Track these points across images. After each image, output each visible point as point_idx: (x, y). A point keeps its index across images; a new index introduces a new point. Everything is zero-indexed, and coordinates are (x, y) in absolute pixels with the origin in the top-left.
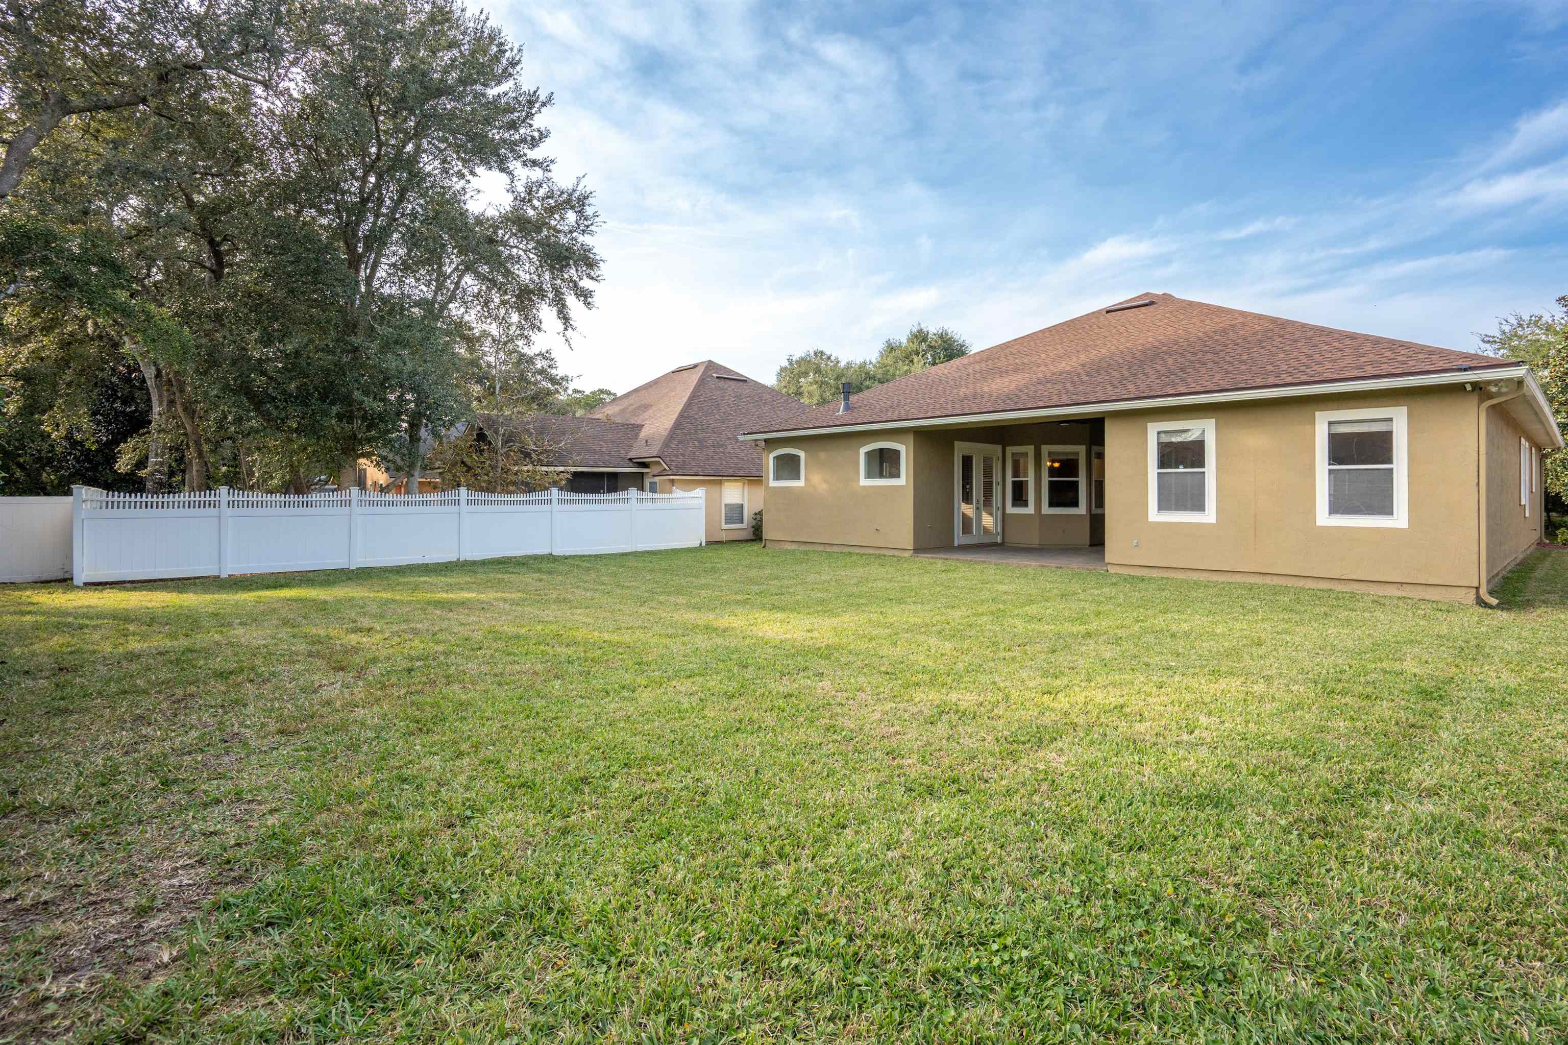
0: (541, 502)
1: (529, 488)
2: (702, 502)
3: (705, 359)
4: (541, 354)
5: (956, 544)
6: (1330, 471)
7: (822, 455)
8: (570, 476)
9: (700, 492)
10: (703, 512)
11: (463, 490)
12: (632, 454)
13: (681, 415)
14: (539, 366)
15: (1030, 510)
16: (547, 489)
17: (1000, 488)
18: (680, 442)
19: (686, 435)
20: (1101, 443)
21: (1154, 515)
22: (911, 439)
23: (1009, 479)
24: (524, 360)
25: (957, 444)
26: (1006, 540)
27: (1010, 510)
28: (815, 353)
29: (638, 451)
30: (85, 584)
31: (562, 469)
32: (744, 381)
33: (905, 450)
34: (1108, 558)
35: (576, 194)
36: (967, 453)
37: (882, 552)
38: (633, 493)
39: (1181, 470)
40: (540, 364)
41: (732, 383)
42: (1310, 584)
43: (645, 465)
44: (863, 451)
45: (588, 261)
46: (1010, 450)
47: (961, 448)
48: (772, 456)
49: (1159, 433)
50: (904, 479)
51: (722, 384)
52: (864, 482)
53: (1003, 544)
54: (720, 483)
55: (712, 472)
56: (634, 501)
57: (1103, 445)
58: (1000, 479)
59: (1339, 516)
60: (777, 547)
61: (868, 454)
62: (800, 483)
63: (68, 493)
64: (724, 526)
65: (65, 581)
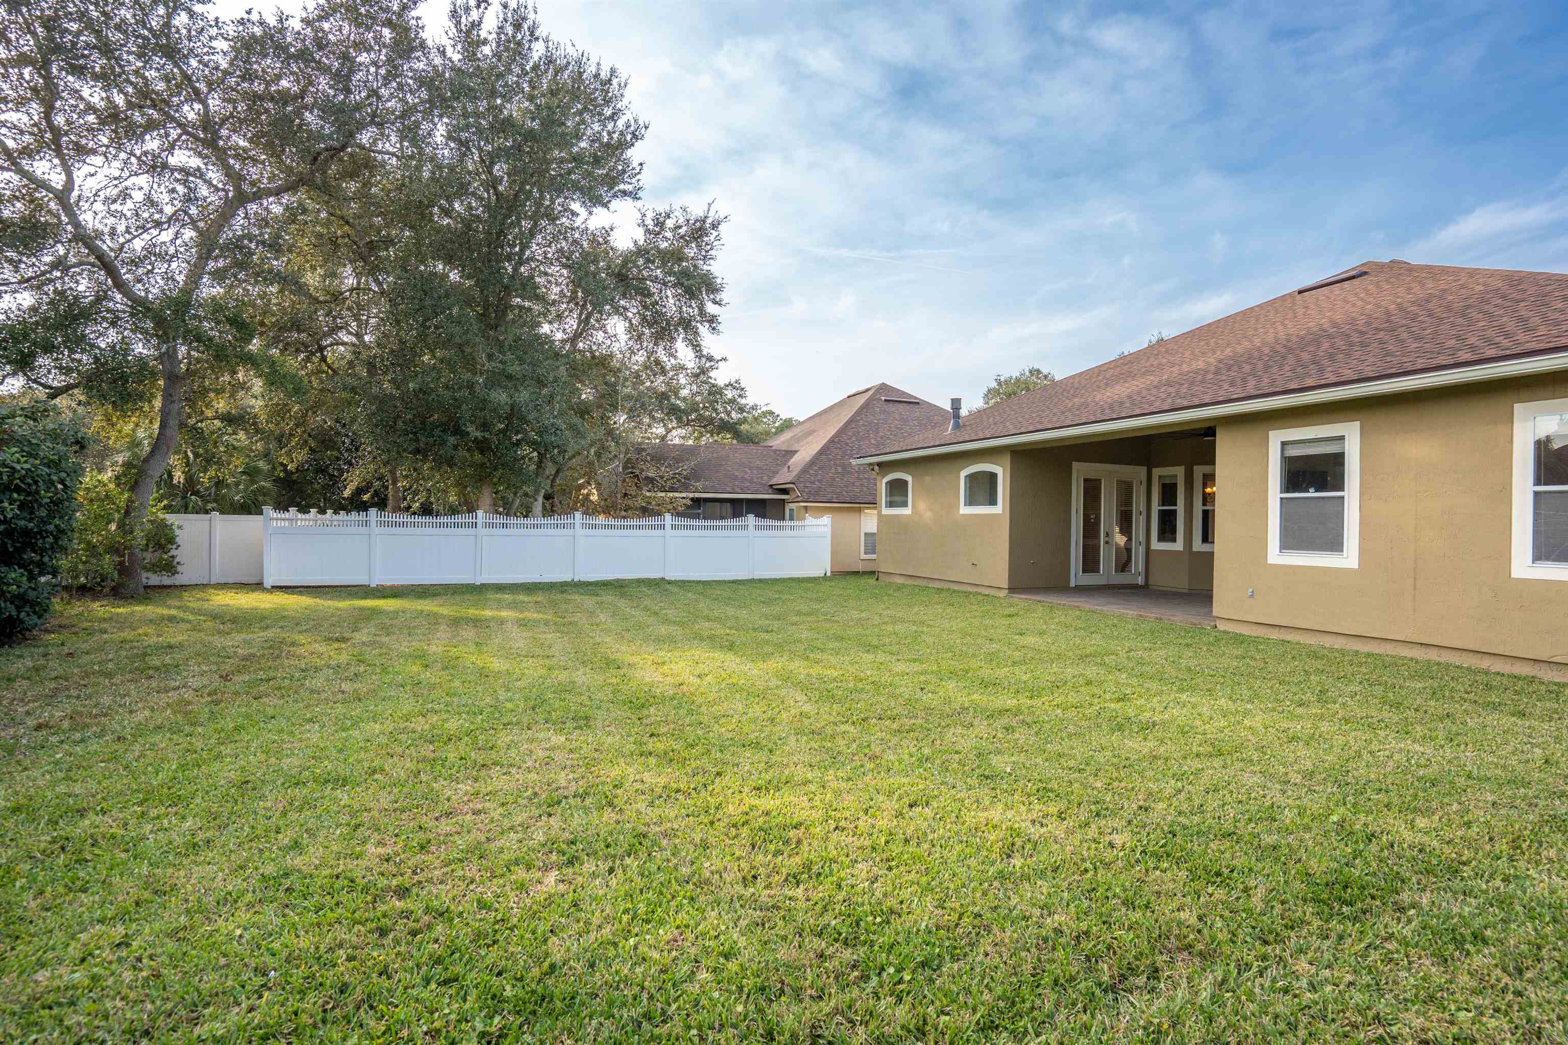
0: (653, 527)
1: (646, 511)
2: (828, 531)
3: (876, 382)
4: (730, 384)
5: (1072, 584)
6: (1536, 494)
7: (928, 479)
8: (689, 502)
9: (826, 520)
10: (828, 541)
11: (578, 515)
12: (774, 481)
13: (832, 441)
14: (730, 396)
15: (1178, 546)
16: (659, 514)
17: (1142, 519)
18: (820, 468)
19: (830, 460)
20: (1211, 460)
21: (1275, 555)
22: (1007, 459)
23: (1156, 507)
24: (716, 392)
25: (1076, 465)
26: (1150, 583)
27: (1156, 545)
28: (1031, 372)
29: (783, 478)
30: (273, 587)
31: (684, 495)
32: (915, 403)
33: (1001, 470)
34: (1217, 610)
35: (709, 221)
36: (1092, 476)
37: (979, 590)
38: (751, 519)
39: (1312, 494)
40: (729, 394)
41: (901, 405)
42: (1498, 666)
43: (785, 491)
44: (964, 473)
45: (710, 286)
46: (1157, 472)
47: (1080, 471)
48: (885, 480)
49: (1284, 444)
50: (1000, 508)
51: (892, 407)
52: (965, 510)
53: (1146, 586)
54: (860, 510)
55: (848, 499)
56: (751, 528)
57: (1213, 462)
58: (1143, 508)
59: (1549, 564)
60: (889, 579)
61: (971, 478)
62: (907, 511)
63: (261, 513)
64: (863, 556)
65: (258, 586)
